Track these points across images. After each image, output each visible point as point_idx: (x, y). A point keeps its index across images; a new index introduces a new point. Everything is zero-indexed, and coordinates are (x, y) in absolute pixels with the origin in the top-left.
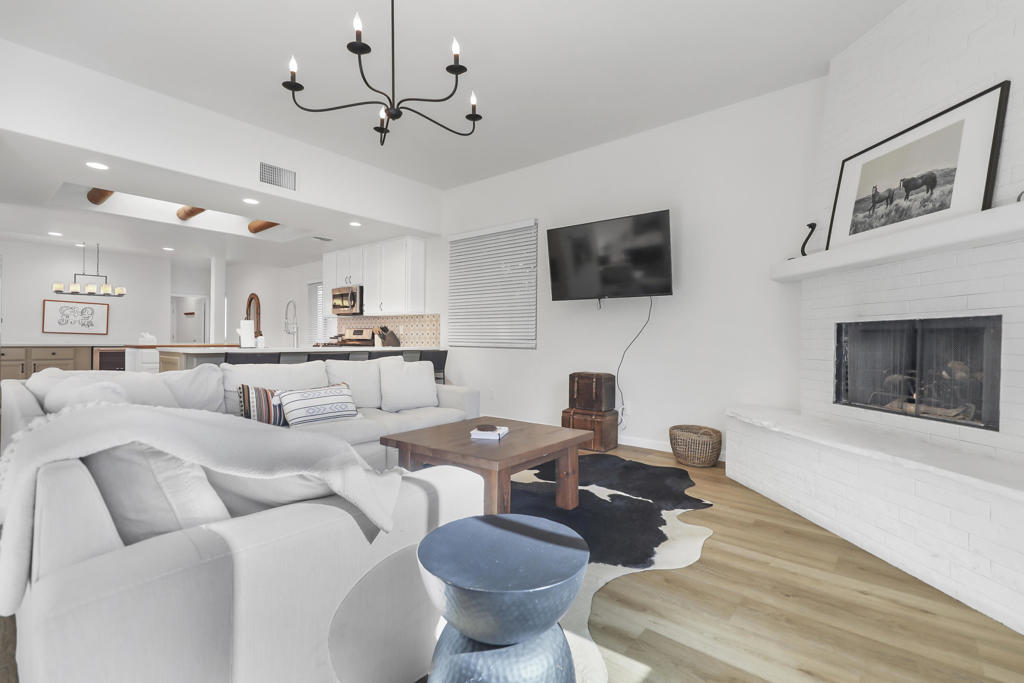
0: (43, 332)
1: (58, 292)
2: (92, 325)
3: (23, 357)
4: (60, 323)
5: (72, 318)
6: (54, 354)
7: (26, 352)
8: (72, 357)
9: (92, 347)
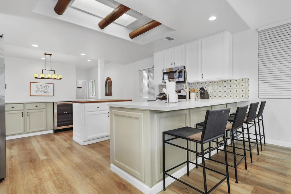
0: (30, 96)
1: (36, 78)
2: (48, 92)
3: (22, 108)
4: (36, 92)
5: (41, 90)
6: (36, 106)
7: (24, 105)
8: (45, 108)
9: (54, 102)
